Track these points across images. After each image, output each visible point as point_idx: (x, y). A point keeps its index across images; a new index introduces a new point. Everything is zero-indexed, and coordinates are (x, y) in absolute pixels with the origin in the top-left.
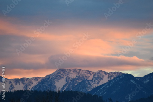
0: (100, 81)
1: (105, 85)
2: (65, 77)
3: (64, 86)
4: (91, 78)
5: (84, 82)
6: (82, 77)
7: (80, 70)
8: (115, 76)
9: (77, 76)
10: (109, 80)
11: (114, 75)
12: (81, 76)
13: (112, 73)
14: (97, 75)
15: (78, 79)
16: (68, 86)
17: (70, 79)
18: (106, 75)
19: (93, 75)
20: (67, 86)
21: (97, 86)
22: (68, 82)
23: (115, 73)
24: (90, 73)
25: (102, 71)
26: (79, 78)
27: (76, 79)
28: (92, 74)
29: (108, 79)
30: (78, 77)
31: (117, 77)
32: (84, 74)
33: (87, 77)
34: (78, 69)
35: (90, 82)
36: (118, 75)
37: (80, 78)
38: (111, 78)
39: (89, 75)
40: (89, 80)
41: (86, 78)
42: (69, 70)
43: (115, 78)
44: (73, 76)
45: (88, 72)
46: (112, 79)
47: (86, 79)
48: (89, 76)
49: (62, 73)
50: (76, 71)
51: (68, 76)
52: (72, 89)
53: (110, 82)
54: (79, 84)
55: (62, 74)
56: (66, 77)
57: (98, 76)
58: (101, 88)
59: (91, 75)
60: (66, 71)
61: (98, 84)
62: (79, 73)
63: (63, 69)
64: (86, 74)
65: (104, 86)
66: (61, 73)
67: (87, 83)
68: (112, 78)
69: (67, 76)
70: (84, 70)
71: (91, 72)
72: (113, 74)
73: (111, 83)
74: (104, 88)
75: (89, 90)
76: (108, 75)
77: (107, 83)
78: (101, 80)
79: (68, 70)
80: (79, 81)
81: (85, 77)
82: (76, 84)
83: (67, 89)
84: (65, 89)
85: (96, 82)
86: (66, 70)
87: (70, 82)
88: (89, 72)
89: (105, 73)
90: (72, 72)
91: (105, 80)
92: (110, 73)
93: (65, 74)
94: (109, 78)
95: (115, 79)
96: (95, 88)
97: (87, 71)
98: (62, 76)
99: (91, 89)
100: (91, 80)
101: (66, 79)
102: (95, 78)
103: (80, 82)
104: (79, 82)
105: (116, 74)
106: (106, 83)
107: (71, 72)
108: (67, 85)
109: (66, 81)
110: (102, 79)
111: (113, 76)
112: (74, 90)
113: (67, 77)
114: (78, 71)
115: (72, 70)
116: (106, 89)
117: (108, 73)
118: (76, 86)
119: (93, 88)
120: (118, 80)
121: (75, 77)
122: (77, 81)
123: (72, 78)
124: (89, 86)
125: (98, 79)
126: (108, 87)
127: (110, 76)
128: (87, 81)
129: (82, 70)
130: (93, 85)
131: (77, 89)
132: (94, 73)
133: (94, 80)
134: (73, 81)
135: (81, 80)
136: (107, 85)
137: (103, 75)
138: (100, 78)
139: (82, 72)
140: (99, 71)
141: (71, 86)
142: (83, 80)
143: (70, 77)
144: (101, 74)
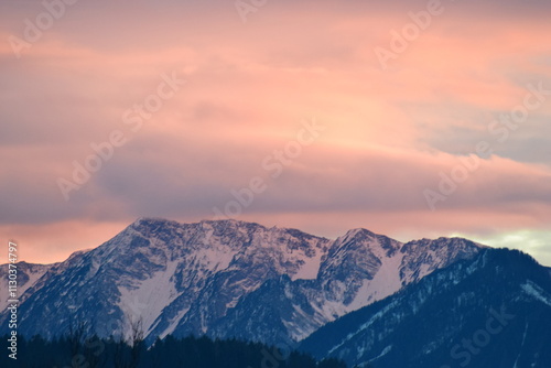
0: (356, 289)
1: (387, 308)
2: (172, 267)
3: (167, 314)
4: (309, 270)
5: (275, 294)
6: (261, 266)
7: (252, 227)
8: (439, 262)
9: (234, 262)
10: (409, 279)
11: (433, 253)
12: (255, 260)
13: (422, 243)
14: (341, 255)
15: (239, 275)
16: (185, 311)
17: (200, 274)
18: (389, 254)
19: (319, 253)
20: (182, 313)
21: (341, 314)
22: (187, 293)
23: (437, 244)
24: (305, 245)
25: (371, 234)
26: (245, 270)
27: (229, 274)
28: (314, 247)
29: (402, 275)
30: (244, 267)
31: (449, 268)
32: (272, 249)
33: (288, 263)
34: (241, 225)
35: (306, 291)
36: (454, 255)
37: (250, 271)
38: (416, 274)
39: (298, 254)
40: (299, 282)
41: (282, 271)
42: (194, 225)
43: (437, 272)
44: (216, 257)
45: (295, 239)
46: (421, 276)
47: (287, 278)
48: (301, 262)
49: (154, 241)
50: (233, 235)
51: (188, 257)
52: (211, 326)
53: (409, 291)
54: (249, 300)
55: (154, 251)
56: (176, 263)
57: (348, 261)
58: (364, 327)
59: (309, 254)
60: (179, 231)
61: (347, 301)
62: (246, 245)
63: (162, 223)
64: (283, 247)
65: (380, 314)
66: (152, 245)
67: (289, 295)
68: (425, 271)
69: (181, 260)
70: (274, 229)
71: (310, 237)
72: (430, 252)
73: (418, 300)
74: (378, 325)
75: (301, 335)
76: (399, 256)
77: (396, 295)
78: (365, 281)
79: (186, 226)
80: (248, 287)
81: (277, 265)
82: (233, 304)
83: (180, 326)
84: (170, 330)
85: (339, 295)
86: (177, 225)
87: (196, 290)
88: (301, 239)
89: (387, 243)
90: (209, 237)
91: (386, 281)
92: (410, 243)
93: (171, 248)
94: (409, 273)
95: (440, 277)
96: (329, 325)
97: (289, 231)
98: (156, 259)
99: (312, 331)
100: (309, 284)
101: (179, 276)
102: (331, 269)
103: (251, 294)
104: (248, 289)
105: (445, 249)
106: (389, 300)
107: (202, 239)
108: (180, 308)
109: (179, 287)
110: (370, 277)
111: (429, 260)
112: (219, 334)
113: (181, 266)
114: (244, 231)
115: (209, 226)
116: (390, 327)
117: (402, 246)
118: (231, 311)
119: (322, 324)
120: (456, 282)
121: (223, 267)
122: (234, 288)
123: (211, 268)
124: (297, 313)
125: (348, 274)
126: (398, 317)
127: (412, 260)
128: (287, 286)
129: (262, 227)
130: (319, 305)
131: (233, 327)
132: (327, 245)
133: (329, 283)
134: (216, 286)
135: (256, 279)
136: (396, 307)
137: (374, 257)
138: (361, 270)
139: (263, 241)
140: (351, 236)
141: (205, 313)
142: (269, 282)
143: (197, 266)
144: (362, 248)
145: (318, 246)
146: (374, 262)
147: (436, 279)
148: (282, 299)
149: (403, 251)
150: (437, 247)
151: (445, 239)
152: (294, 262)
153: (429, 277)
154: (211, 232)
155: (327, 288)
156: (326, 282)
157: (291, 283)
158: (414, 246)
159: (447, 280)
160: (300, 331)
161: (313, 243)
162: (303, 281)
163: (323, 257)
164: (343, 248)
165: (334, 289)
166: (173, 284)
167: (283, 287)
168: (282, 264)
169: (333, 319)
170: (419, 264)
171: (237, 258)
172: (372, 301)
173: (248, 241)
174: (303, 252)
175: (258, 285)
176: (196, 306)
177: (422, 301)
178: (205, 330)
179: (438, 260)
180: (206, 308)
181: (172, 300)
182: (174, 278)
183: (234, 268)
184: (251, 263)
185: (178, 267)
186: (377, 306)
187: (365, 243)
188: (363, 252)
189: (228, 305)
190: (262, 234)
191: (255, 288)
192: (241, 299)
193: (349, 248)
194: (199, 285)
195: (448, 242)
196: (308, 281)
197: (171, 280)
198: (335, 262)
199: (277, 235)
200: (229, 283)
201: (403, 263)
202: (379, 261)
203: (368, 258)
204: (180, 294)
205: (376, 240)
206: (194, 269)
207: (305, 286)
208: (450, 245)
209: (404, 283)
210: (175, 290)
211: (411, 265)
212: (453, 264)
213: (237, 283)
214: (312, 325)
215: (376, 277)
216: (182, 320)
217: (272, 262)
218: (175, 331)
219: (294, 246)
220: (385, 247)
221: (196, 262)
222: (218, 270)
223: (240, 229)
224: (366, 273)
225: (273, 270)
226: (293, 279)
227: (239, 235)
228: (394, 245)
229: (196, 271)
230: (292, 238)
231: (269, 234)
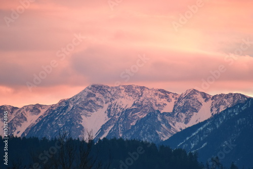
0: (191, 116)
1: (205, 126)
2: (106, 106)
3: (104, 128)
4: (169, 108)
5: (153, 118)
6: (147, 106)
7: (143, 88)
8: (229, 104)
9: (134, 104)
10: (215, 112)
11: (226, 100)
12: (144, 104)
13: (221, 95)
14: (183, 101)
15: (137, 110)
16: (112, 127)
17: (119, 110)
18: (206, 101)
19: (173, 100)
20: (110, 128)
21: (183, 128)
22: (113, 119)
23: (228, 96)
24: (167, 97)
25: (198, 92)
26: (139, 108)
27: (132, 110)
28: (171, 97)
29: (211, 110)
30: (139, 107)
31: (233, 107)
32: (152, 98)
33: (159, 105)
34: (138, 87)
35: (167, 118)
36: (236, 101)
37: (142, 108)
38: (218, 110)
39: (164, 101)
40: (164, 113)
41: (156, 108)
42: (116, 88)
43: (228, 109)
44: (126, 102)
45: (162, 94)
46: (220, 111)
47: (158, 112)
48: (165, 104)
49: (98, 95)
50: (134, 92)
51: (113, 102)
52: (124, 133)
53: (215, 118)
54: (141, 122)
55: (98, 99)
56: (108, 105)
57: (187, 104)
58: (194, 134)
59: (169, 101)
60: (109, 90)
61: (186, 122)
62: (139, 96)
63: (101, 87)
64: (157, 97)
65: (202, 128)
66: (97, 96)
67: (159, 119)
68: (222, 108)
69: (110, 103)
70: (153, 89)
71: (169, 93)
72: (224, 100)
73: (219, 122)
74: (200, 133)
75: (165, 138)
76: (210, 101)
77: (209, 120)
78: (195, 113)
79: (112, 88)
80: (141, 116)
81: (154, 105)
82: (134, 123)
83: (110, 134)
84: (105, 135)
85: (183, 119)
86: (109, 87)
87: (117, 117)
88: (165, 94)
89: (205, 96)
90: (123, 93)
91: (204, 113)
92: (215, 96)
93: (105, 98)
94: (215, 110)
95: (230, 111)
96: (178, 133)
97: (159, 90)
98: (99, 103)
99: (170, 136)
100: (168, 114)
101: (109, 110)
102: (179, 108)
103: (142, 119)
104: (141, 117)
105: (232, 98)
106: (205, 122)
107: (120, 94)
108: (110, 125)
109: (109, 115)
110: (197, 111)
111: (224, 104)
112: (128, 137)
113: (110, 106)
114: (139, 90)
115: (123, 88)
116: (206, 134)
117: (211, 97)
118: (133, 127)
119: (175, 133)
120: (236, 114)
121: (129, 106)
122: (134, 116)
123: (123, 107)
124: (164, 128)
125: (187, 110)
126: (210, 129)
127: (216, 104)
128: (159, 115)
129: (147, 88)
130: (174, 125)
131: (134, 134)
132: (177, 97)
133: (178, 114)
134: (126, 115)
135: (144, 112)
136: (209, 125)
137: (199, 102)
138: (193, 108)
139: (147, 95)
140: (188, 92)
141: (121, 128)
142: (150, 113)
143: (117, 106)
144: (193, 98)
145: (173, 97)
146: (198, 104)
147: (227, 113)
148: (156, 121)
149: (212, 99)
150: (228, 97)
151: (231, 94)
152: (162, 104)
153: (224, 111)
154: (124, 91)
155: (177, 116)
156: (176, 114)
157: (161, 114)
158: (217, 97)
159: (233, 112)
160: (165, 136)
161: (171, 96)
162: (166, 113)
163: (175, 102)
164: (184, 98)
165: (180, 117)
166: (106, 114)
167: (157, 116)
168: (156, 105)
169: (180, 131)
170: (219, 105)
171: (136, 103)
172: (198, 122)
173: (140, 94)
174: (166, 100)
175: (145, 115)
176: (117, 124)
177: (221, 122)
178: (121, 135)
179: (228, 104)
180: (122, 126)
181: (106, 122)
182: (107, 111)
183: (134, 107)
184: (142, 105)
185: (109, 107)
186: (200, 125)
187: (195, 96)
188: (194, 100)
189: (131, 124)
190: (147, 91)
191: (144, 116)
192: (137, 121)
193: (187, 98)
194: (118, 115)
195: (233, 95)
196: (168, 113)
197: (105, 112)
198: (181, 104)
199: (154, 92)
200: (132, 114)
201: (212, 105)
202: (201, 104)
203: (196, 102)
204: (110, 119)
205: (199, 94)
206: (116, 107)
207: (167, 115)
208: (234, 97)
209: (212, 114)
210: (107, 117)
211: (216, 106)
212: (235, 106)
213: (136, 114)
214: (170, 133)
215: (199, 111)
216: (111, 131)
217: (152, 104)
218: (107, 136)
219: (162, 97)
220: (204, 98)
221: (117, 105)
222: (127, 108)
223: (137, 89)
224: (195, 109)
225: (152, 108)
226: (161, 112)
227: (137, 92)
228: (208, 97)
229: (117, 108)
230: (161, 93)
231: (151, 91)
